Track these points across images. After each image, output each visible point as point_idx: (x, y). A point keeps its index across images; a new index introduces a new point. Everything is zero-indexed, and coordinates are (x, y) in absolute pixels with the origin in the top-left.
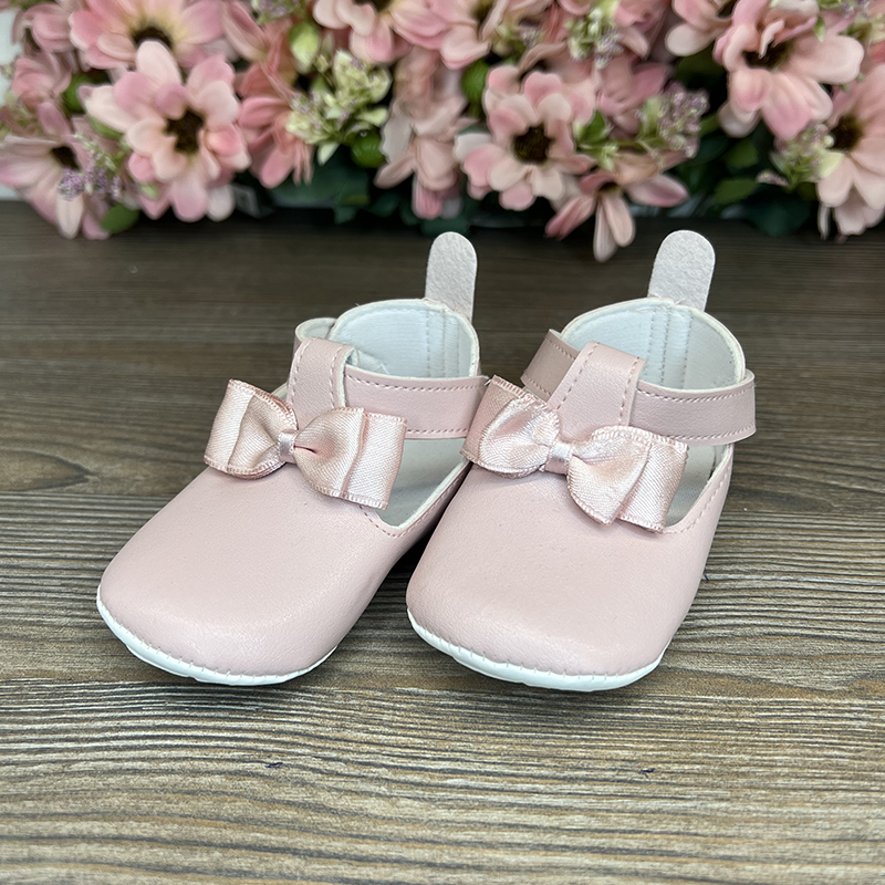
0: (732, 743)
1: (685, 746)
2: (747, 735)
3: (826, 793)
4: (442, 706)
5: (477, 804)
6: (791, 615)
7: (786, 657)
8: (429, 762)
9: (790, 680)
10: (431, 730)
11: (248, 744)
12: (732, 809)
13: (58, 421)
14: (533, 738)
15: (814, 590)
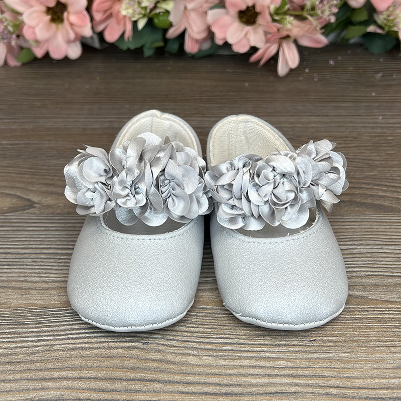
0: (351, 327)
1: (329, 329)
2: (357, 323)
3: (392, 348)
4: (218, 314)
5: (237, 357)
6: (379, 266)
7: (376, 286)
8: (214, 339)
9: (377, 297)
10: (214, 325)
12: (350, 356)
15: (390, 253)
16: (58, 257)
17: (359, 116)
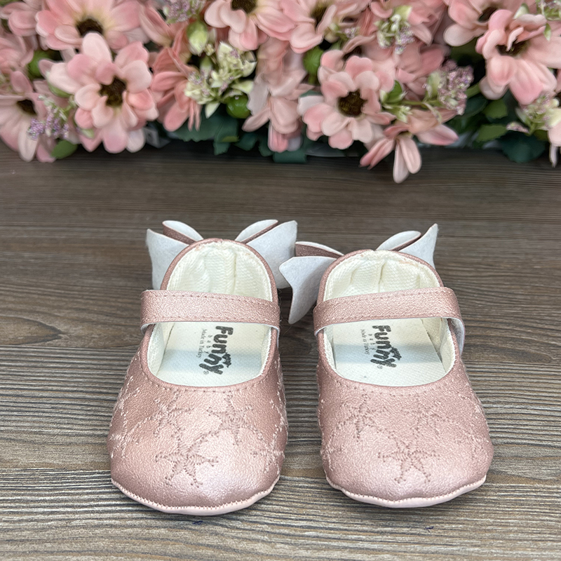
0: (482, 511)
1: (453, 513)
2: (492, 506)
3: (540, 543)
4: (300, 487)
5: (324, 547)
6: (522, 431)
7: (518, 458)
8: (293, 521)
9: (520, 473)
10: (294, 502)
12: (481, 551)
13: (36, 296)
14: (358, 507)
15: (538, 415)
17: (497, 237)
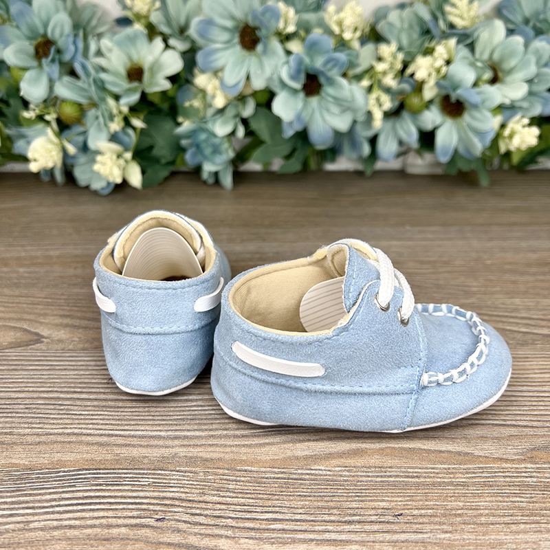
0: (451, 495)
1: (421, 498)
2: (461, 489)
3: (513, 526)
4: (267, 478)
5: (290, 540)
7: (483, 438)
8: (259, 514)
9: (487, 453)
10: (260, 494)
11: (144, 507)
12: (453, 538)
13: (25, 306)
14: (325, 496)
16: (60, 403)
